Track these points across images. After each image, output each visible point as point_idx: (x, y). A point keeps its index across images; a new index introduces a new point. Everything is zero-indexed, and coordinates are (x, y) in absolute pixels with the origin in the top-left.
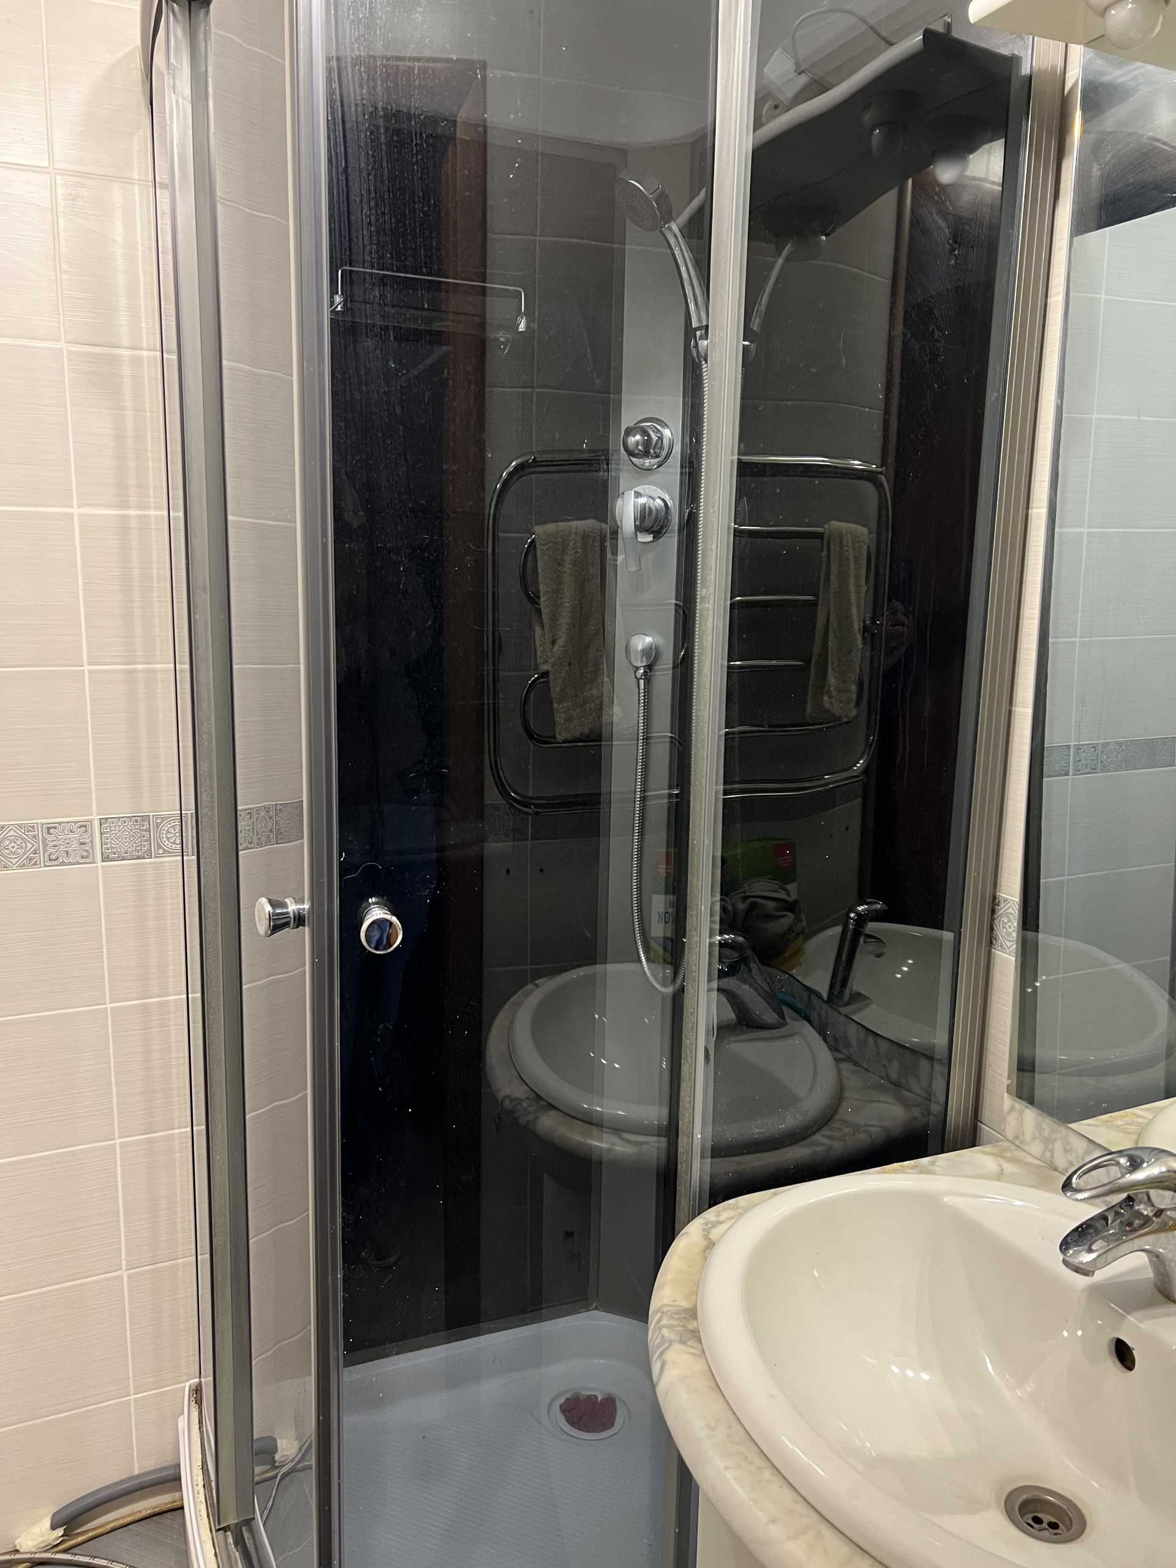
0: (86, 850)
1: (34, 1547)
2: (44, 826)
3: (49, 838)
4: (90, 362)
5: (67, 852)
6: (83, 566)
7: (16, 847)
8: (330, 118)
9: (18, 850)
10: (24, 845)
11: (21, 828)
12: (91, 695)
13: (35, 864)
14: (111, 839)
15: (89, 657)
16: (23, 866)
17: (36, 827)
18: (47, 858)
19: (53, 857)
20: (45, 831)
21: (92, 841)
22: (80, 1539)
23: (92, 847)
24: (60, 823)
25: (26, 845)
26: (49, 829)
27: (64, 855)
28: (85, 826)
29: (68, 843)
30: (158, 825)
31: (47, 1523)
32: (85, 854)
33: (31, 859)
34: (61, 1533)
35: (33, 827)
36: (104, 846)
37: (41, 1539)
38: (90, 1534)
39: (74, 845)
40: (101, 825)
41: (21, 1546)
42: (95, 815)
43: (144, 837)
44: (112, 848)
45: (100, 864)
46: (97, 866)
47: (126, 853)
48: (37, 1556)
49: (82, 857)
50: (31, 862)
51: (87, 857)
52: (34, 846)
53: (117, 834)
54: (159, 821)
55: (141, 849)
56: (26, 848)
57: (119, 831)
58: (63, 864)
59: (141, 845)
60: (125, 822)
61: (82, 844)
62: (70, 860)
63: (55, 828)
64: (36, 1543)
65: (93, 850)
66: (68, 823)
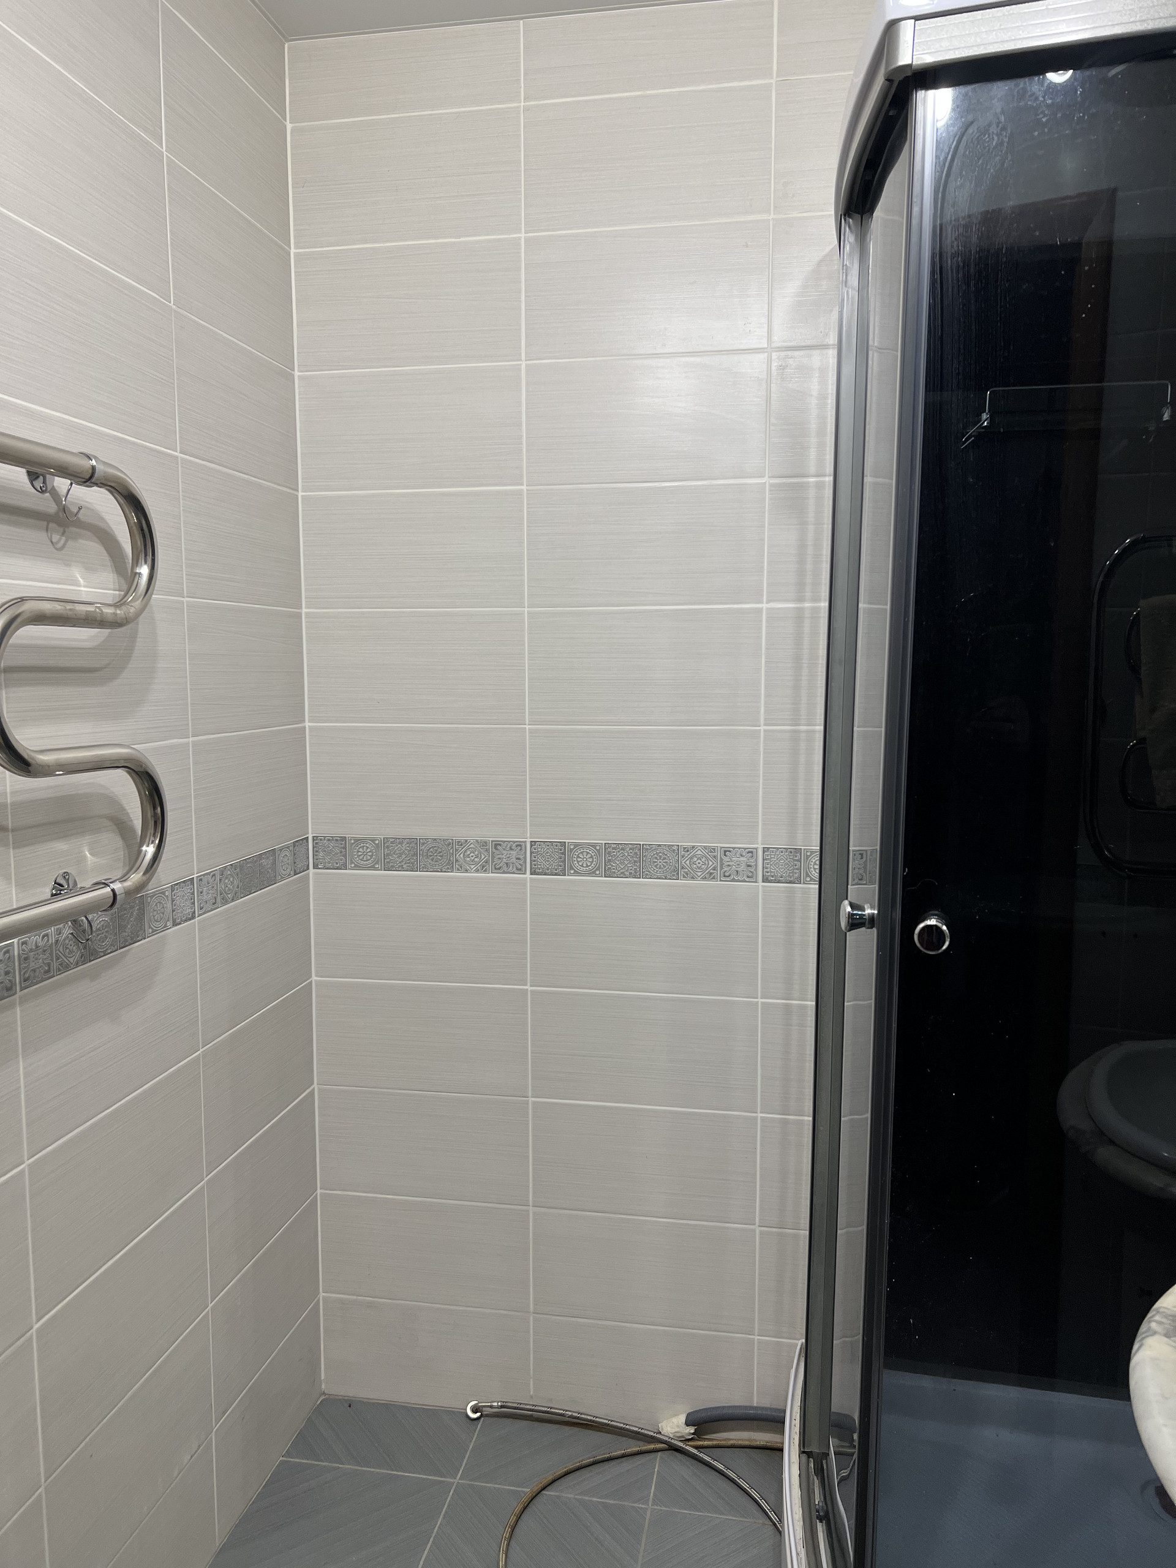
0: (751, 872)
1: (671, 1433)
2: (722, 849)
3: (726, 859)
4: (786, 490)
5: (737, 871)
6: (766, 648)
7: (701, 863)
8: (931, 301)
9: (703, 866)
10: (707, 862)
11: (706, 849)
12: (764, 749)
13: (714, 878)
14: (771, 865)
15: (765, 719)
16: (704, 878)
17: (716, 850)
18: (722, 875)
19: (727, 874)
20: (723, 853)
21: (756, 865)
22: (706, 1443)
23: (756, 869)
24: (734, 848)
25: (708, 863)
26: (725, 851)
27: (735, 874)
28: (752, 852)
29: (738, 865)
30: (808, 857)
31: (682, 1418)
32: (750, 875)
33: (711, 874)
34: (692, 1431)
35: (714, 849)
36: (765, 870)
37: (677, 1430)
38: (715, 1443)
39: (743, 867)
40: (764, 853)
41: (662, 1429)
42: (760, 844)
43: (796, 866)
44: (771, 872)
45: (761, 884)
46: (758, 886)
47: (781, 877)
48: (673, 1441)
49: (748, 877)
50: (711, 876)
51: (752, 877)
52: (714, 864)
53: (775, 861)
54: (808, 854)
55: (793, 876)
56: (708, 865)
57: (777, 859)
58: (733, 880)
59: (793, 872)
60: (782, 852)
61: (749, 866)
62: (739, 878)
63: (730, 852)
64: (674, 1431)
65: (756, 871)
66: (740, 848)
